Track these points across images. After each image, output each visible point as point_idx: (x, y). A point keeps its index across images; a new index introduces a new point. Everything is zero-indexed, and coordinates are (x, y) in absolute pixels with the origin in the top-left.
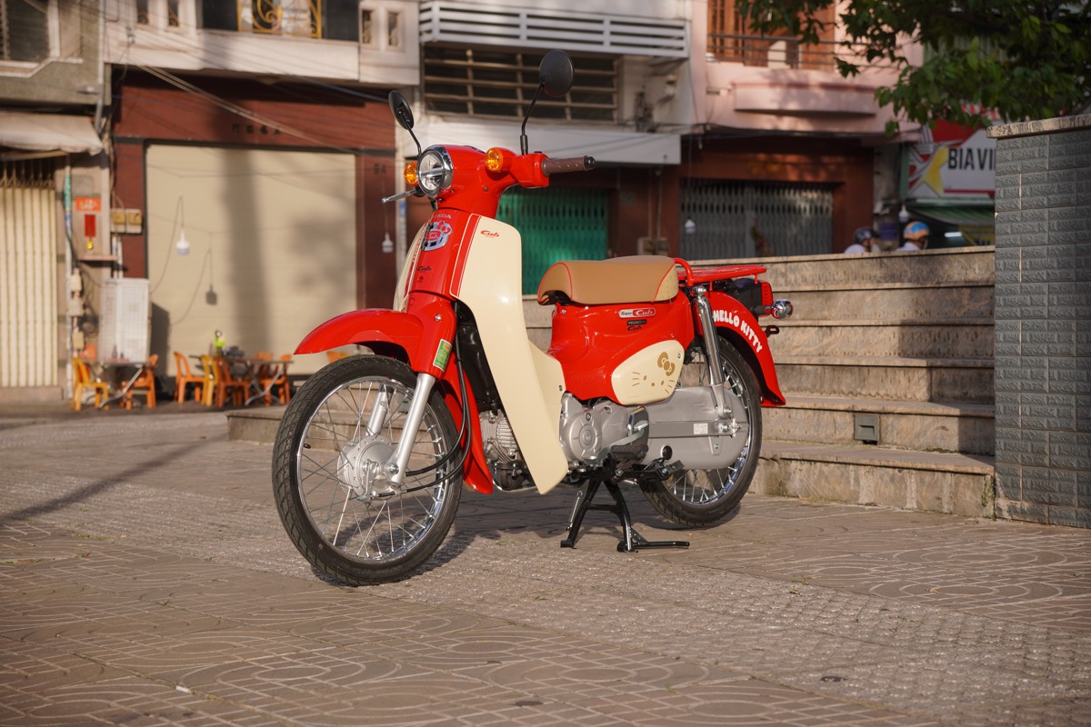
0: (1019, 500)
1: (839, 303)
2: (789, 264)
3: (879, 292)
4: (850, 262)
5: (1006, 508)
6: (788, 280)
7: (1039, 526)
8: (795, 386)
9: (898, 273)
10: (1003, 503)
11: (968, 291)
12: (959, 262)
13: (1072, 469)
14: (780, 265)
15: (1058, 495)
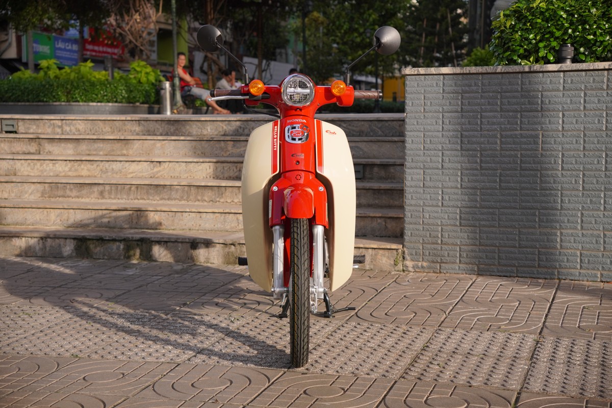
0: (420, 261)
1: (135, 147)
2: (64, 121)
3: (166, 141)
4: (115, 122)
5: (411, 266)
6: (64, 130)
7: (434, 274)
8: (166, 197)
9: (152, 129)
10: (409, 263)
11: (232, 143)
12: (196, 125)
13: (457, 245)
14: (57, 121)
15: (447, 258)
